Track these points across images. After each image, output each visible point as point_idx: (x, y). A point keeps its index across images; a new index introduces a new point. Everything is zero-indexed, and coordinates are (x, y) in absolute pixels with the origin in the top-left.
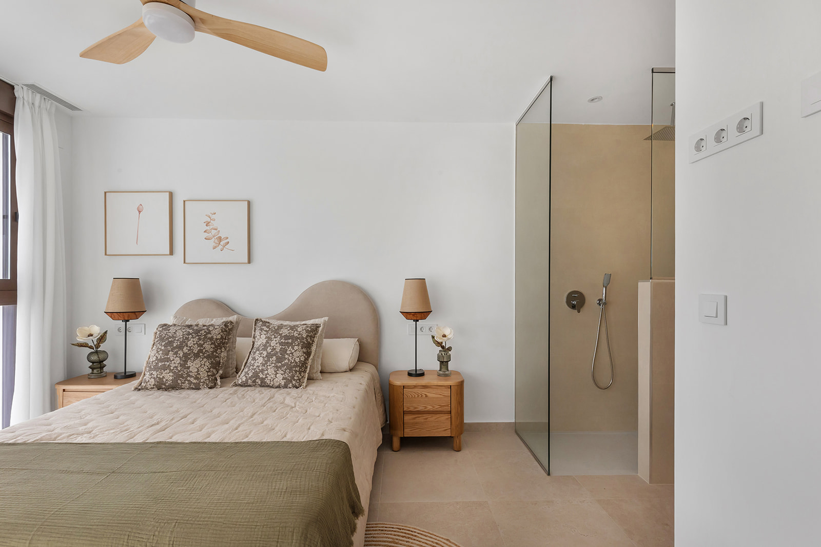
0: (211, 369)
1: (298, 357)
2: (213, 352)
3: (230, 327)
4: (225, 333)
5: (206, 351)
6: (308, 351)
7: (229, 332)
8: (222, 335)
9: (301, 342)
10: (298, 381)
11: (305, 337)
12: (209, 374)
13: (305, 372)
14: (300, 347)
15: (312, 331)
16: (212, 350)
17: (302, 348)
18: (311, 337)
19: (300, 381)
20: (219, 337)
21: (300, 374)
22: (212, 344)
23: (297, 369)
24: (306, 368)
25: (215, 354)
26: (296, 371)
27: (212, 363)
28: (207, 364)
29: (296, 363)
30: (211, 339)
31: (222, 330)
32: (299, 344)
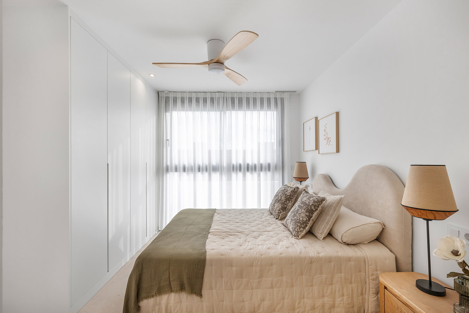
0: (281, 210)
1: (302, 217)
2: (285, 201)
3: (296, 190)
4: (293, 193)
5: (282, 200)
6: (310, 215)
7: (295, 193)
8: (291, 194)
9: (307, 208)
10: (297, 232)
11: (311, 205)
12: (279, 212)
13: (304, 228)
14: (305, 211)
15: (318, 202)
16: (284, 200)
17: (306, 212)
18: (315, 206)
19: (298, 233)
20: (289, 194)
21: (300, 228)
22: (285, 197)
23: (299, 225)
24: (306, 226)
25: (285, 202)
26: (298, 226)
27: (282, 207)
28: (280, 207)
29: (300, 220)
30: (286, 195)
31: (292, 191)
32: (305, 208)
